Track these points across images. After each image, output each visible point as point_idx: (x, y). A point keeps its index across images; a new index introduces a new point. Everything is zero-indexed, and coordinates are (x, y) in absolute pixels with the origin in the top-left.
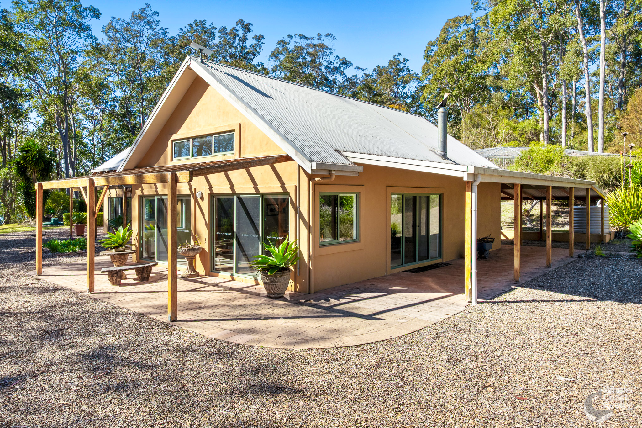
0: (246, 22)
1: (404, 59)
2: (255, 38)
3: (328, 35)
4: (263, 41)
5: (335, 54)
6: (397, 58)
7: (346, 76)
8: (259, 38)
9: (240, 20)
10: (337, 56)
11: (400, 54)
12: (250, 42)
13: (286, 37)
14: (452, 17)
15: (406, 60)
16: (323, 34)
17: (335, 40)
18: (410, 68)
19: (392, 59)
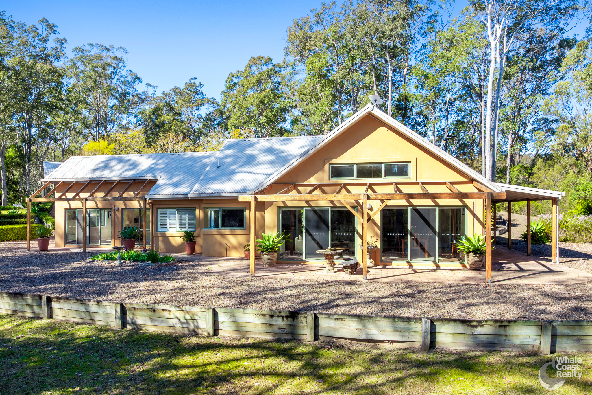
0: (51, 22)
1: (200, 83)
2: (57, 41)
3: (120, 48)
4: (66, 45)
5: (128, 69)
6: (192, 81)
7: (136, 91)
8: (62, 42)
9: (44, 18)
10: (130, 71)
11: (195, 78)
12: (51, 44)
13: (86, 44)
14: (256, 56)
15: (202, 85)
16: (116, 46)
17: (127, 55)
18: (204, 93)
19: (188, 82)
